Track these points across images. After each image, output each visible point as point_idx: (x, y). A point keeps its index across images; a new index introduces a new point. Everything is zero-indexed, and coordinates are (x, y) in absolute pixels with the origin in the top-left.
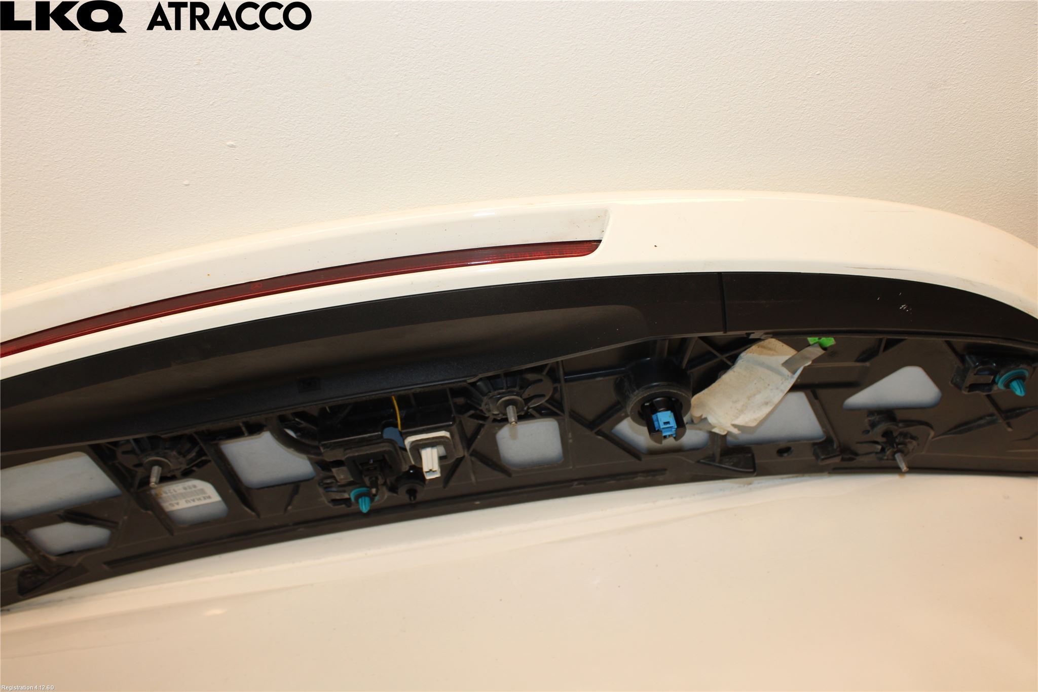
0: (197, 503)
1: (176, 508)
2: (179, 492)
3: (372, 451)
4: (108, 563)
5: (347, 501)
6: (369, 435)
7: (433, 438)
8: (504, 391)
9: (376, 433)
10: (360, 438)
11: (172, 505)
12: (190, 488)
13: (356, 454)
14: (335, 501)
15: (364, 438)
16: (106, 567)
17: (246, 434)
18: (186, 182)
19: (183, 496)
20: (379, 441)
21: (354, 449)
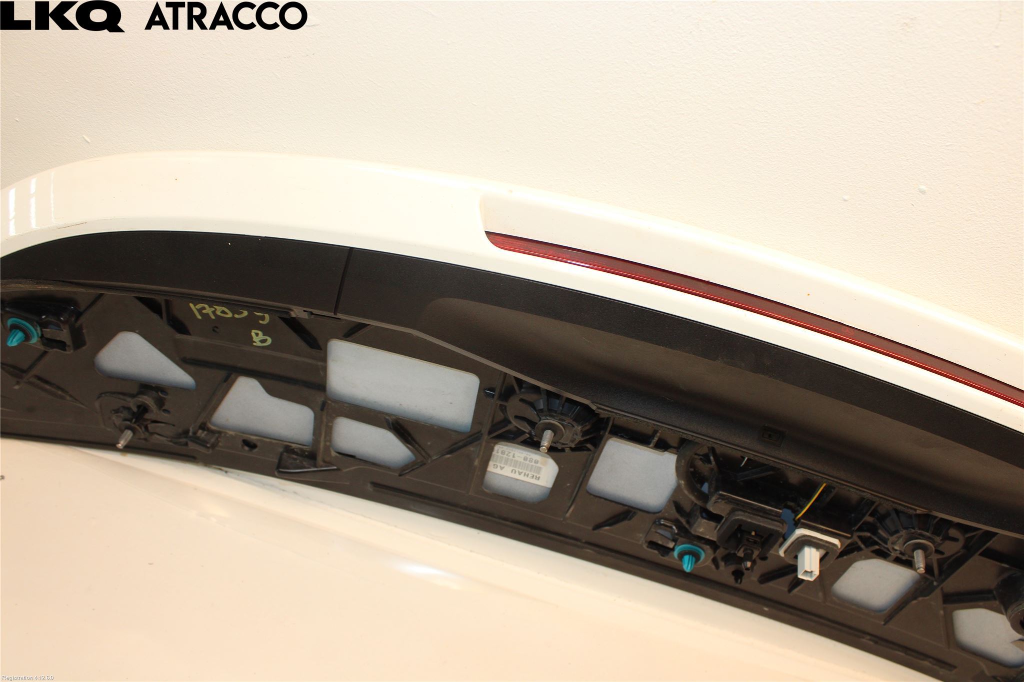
0: (522, 477)
1: (498, 471)
2: (516, 458)
3: (765, 525)
4: (375, 484)
5: (666, 551)
6: (770, 508)
7: (827, 542)
8: (928, 534)
9: (778, 510)
10: (760, 506)
11: (496, 466)
12: (531, 460)
13: (749, 520)
14: (653, 544)
15: (764, 508)
16: (369, 488)
17: (651, 445)
18: (846, 197)
19: (516, 464)
20: (776, 518)
21: (747, 514)
